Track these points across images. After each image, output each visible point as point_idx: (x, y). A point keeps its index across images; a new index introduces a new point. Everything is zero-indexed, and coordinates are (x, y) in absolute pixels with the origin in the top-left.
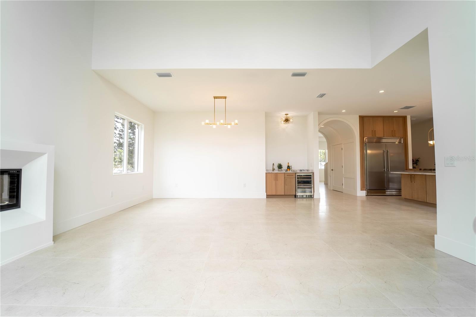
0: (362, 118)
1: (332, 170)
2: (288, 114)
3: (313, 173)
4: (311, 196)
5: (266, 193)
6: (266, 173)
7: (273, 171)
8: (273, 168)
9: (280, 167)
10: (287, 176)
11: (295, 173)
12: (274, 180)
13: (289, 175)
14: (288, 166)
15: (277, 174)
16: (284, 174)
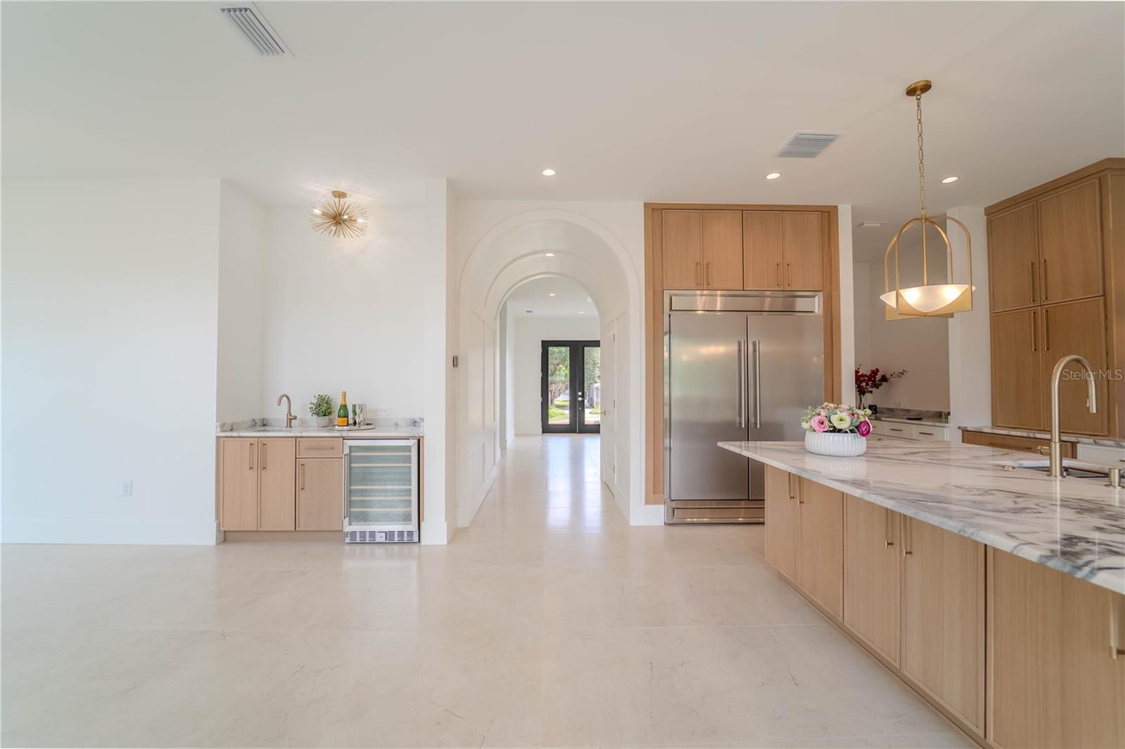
0: (657, 214)
2: (345, 194)
3: (419, 439)
4: (410, 534)
5: (216, 524)
6: (217, 437)
8: (289, 413)
10: (308, 450)
11: (343, 439)
12: (252, 468)
13: (318, 445)
14: (343, 407)
15: (266, 443)
16: (292, 443)
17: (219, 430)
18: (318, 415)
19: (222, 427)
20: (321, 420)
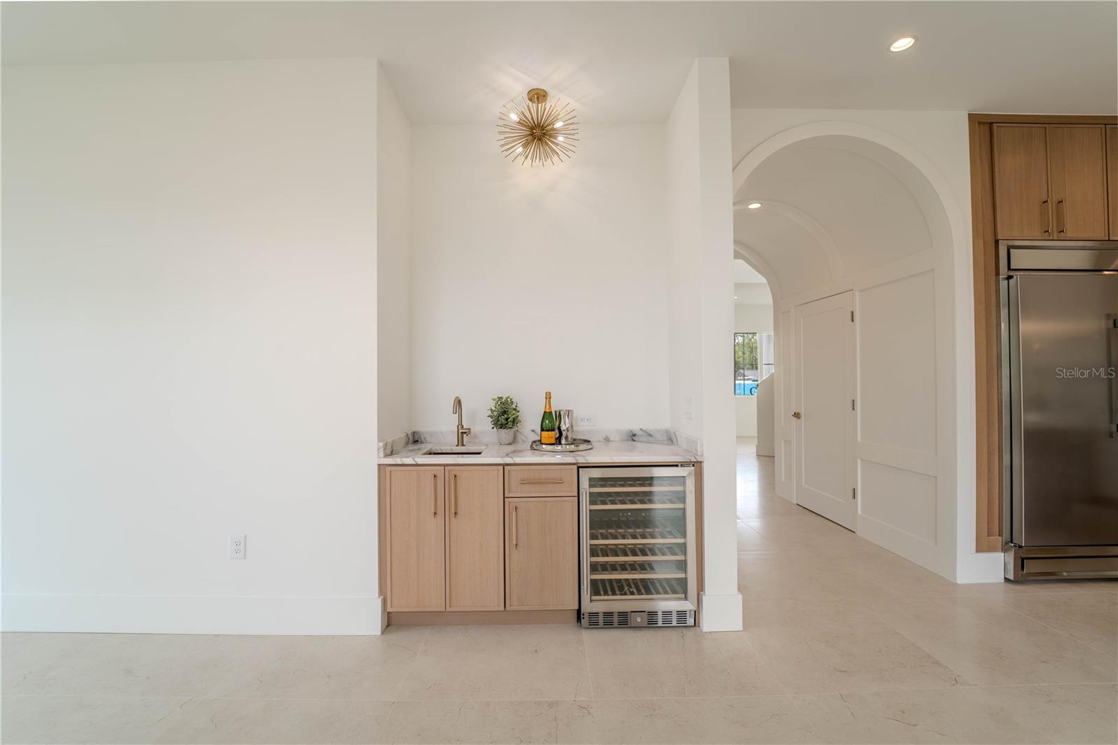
0: (984, 130)
1: (797, 415)
3: (697, 465)
4: (682, 615)
5: (379, 602)
6: (379, 465)
7: (461, 442)
8: (460, 425)
9: (502, 419)
10: (523, 485)
11: (579, 468)
12: (435, 513)
13: (538, 478)
14: (547, 415)
15: (457, 473)
16: (498, 474)
17: (382, 454)
18: (502, 426)
19: (385, 449)
20: (505, 433)
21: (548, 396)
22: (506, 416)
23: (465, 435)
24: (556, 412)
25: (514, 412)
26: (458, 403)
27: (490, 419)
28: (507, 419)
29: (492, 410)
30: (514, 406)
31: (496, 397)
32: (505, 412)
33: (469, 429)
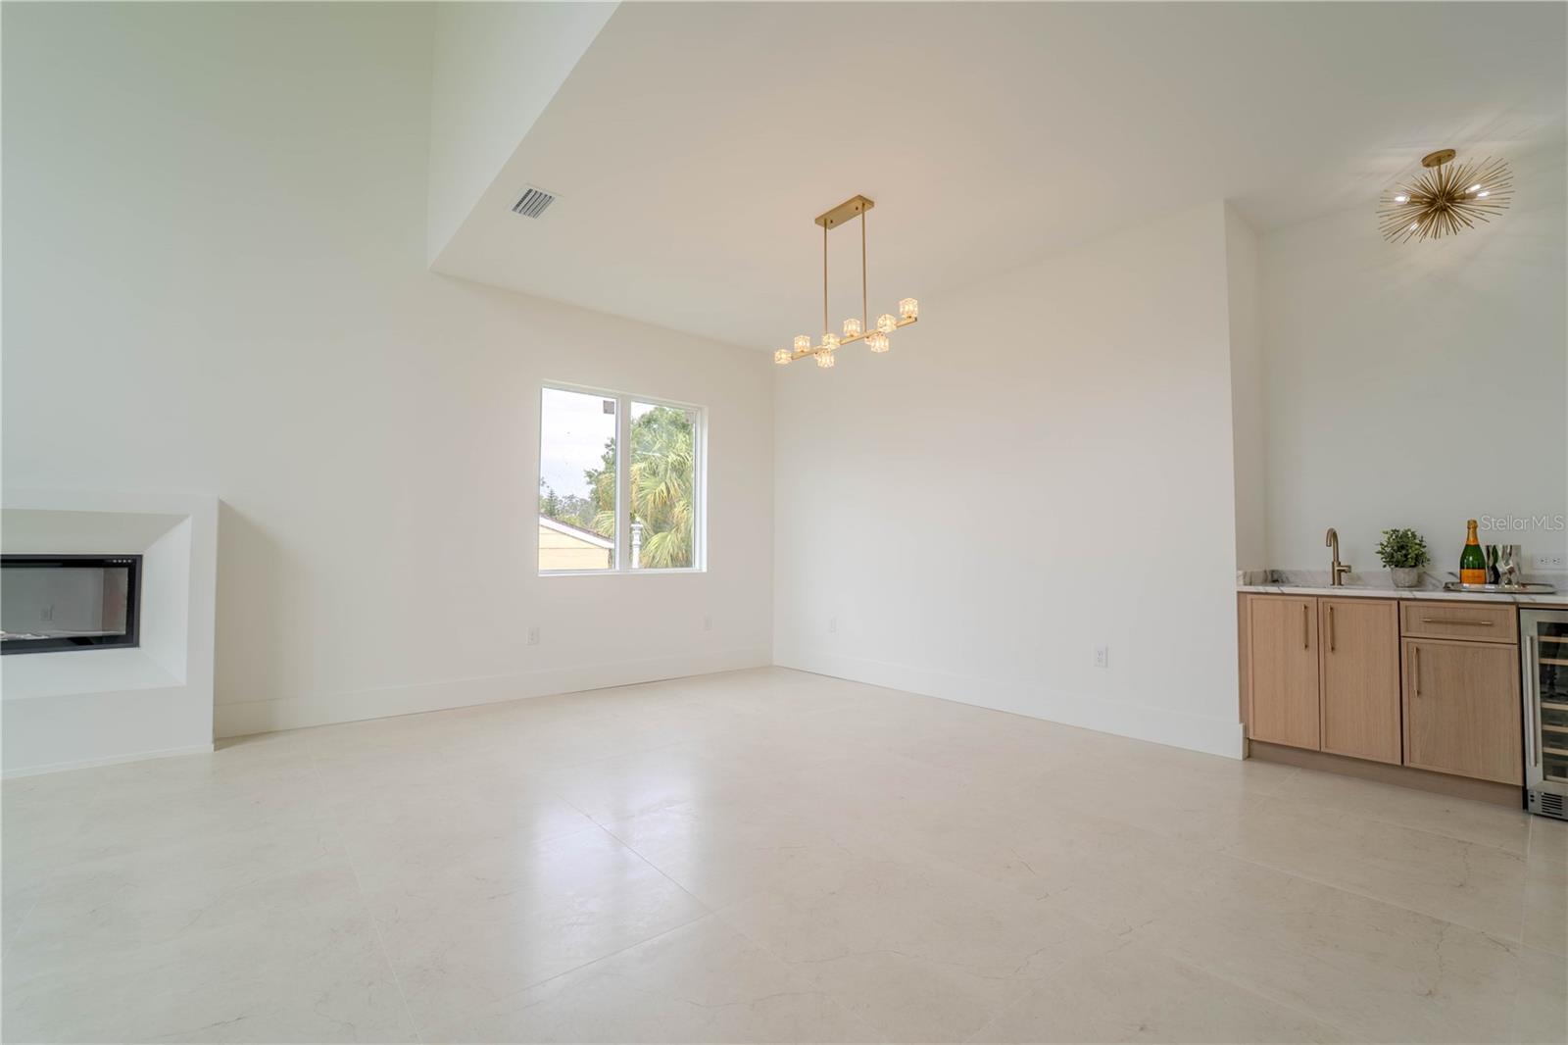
2: (1450, 154)
5: (1241, 730)
6: (1239, 593)
7: (1337, 583)
8: (1336, 559)
9: (1398, 556)
10: (1428, 625)
11: (1518, 609)
12: (1306, 646)
13: (1451, 618)
14: (1471, 549)
15: (1334, 606)
16: (1390, 610)
17: (1242, 582)
18: (1398, 564)
19: (1244, 578)
20: (1404, 573)
21: (1473, 526)
22: (1404, 552)
23: (1343, 574)
24: (1488, 547)
25: (1417, 547)
26: (1333, 536)
27: (1380, 556)
28: (1406, 556)
29: (1382, 544)
30: (1417, 541)
31: (1389, 530)
32: (1401, 548)
33: (1349, 567)
